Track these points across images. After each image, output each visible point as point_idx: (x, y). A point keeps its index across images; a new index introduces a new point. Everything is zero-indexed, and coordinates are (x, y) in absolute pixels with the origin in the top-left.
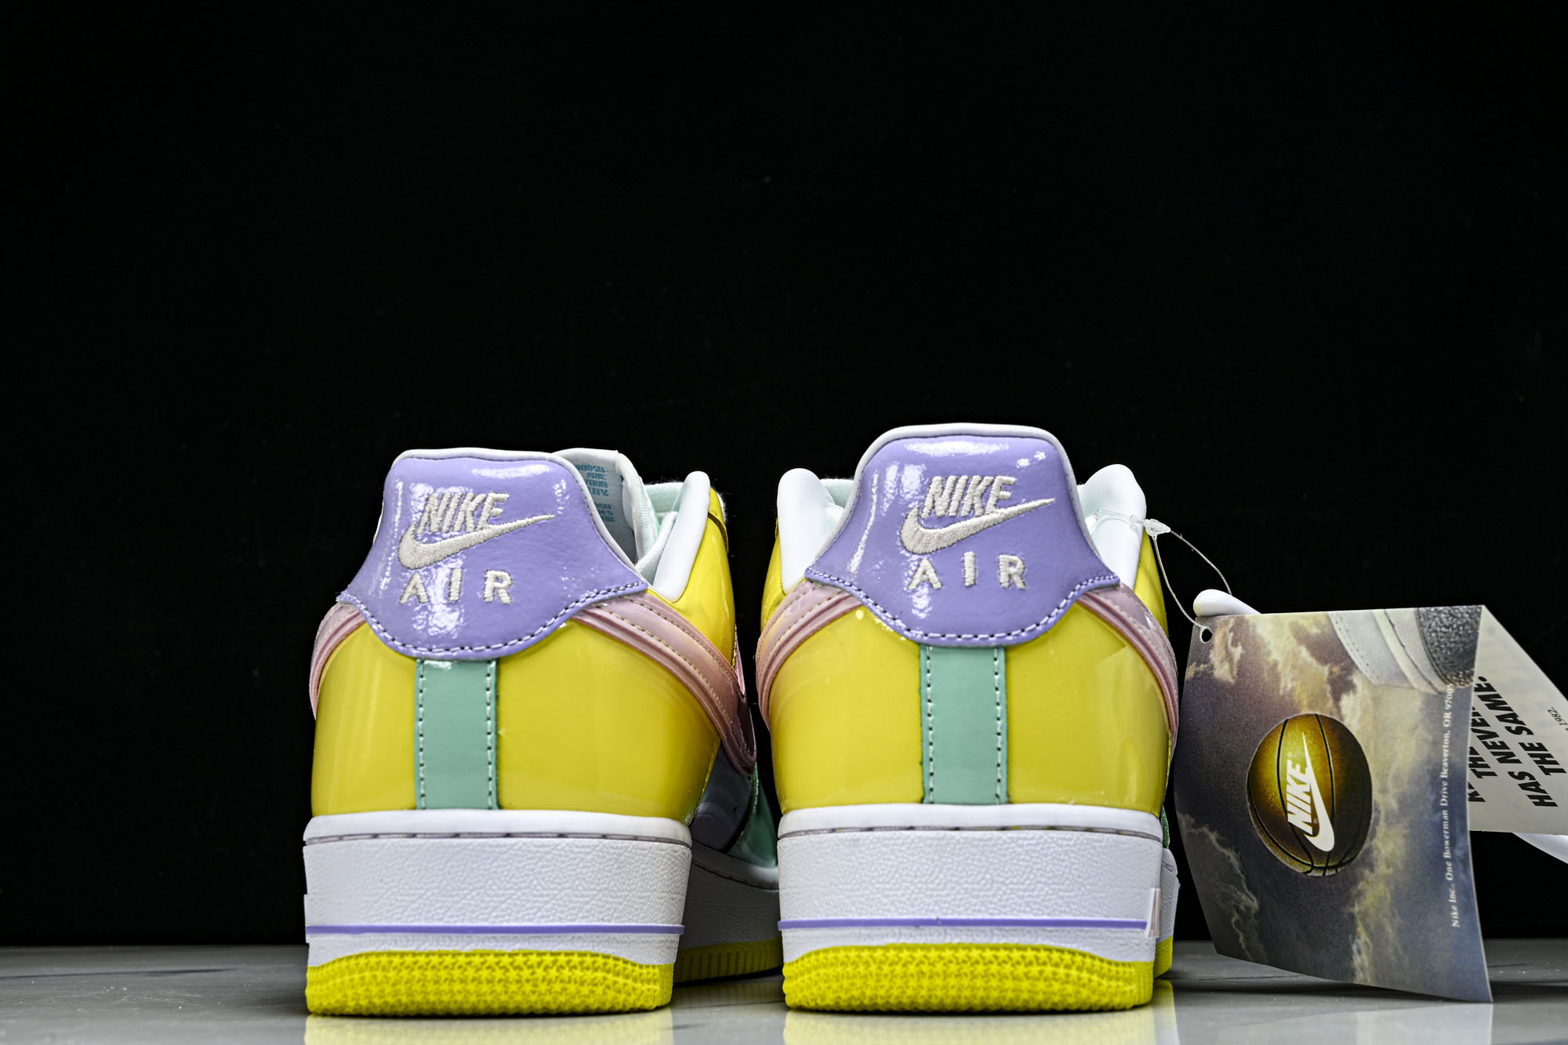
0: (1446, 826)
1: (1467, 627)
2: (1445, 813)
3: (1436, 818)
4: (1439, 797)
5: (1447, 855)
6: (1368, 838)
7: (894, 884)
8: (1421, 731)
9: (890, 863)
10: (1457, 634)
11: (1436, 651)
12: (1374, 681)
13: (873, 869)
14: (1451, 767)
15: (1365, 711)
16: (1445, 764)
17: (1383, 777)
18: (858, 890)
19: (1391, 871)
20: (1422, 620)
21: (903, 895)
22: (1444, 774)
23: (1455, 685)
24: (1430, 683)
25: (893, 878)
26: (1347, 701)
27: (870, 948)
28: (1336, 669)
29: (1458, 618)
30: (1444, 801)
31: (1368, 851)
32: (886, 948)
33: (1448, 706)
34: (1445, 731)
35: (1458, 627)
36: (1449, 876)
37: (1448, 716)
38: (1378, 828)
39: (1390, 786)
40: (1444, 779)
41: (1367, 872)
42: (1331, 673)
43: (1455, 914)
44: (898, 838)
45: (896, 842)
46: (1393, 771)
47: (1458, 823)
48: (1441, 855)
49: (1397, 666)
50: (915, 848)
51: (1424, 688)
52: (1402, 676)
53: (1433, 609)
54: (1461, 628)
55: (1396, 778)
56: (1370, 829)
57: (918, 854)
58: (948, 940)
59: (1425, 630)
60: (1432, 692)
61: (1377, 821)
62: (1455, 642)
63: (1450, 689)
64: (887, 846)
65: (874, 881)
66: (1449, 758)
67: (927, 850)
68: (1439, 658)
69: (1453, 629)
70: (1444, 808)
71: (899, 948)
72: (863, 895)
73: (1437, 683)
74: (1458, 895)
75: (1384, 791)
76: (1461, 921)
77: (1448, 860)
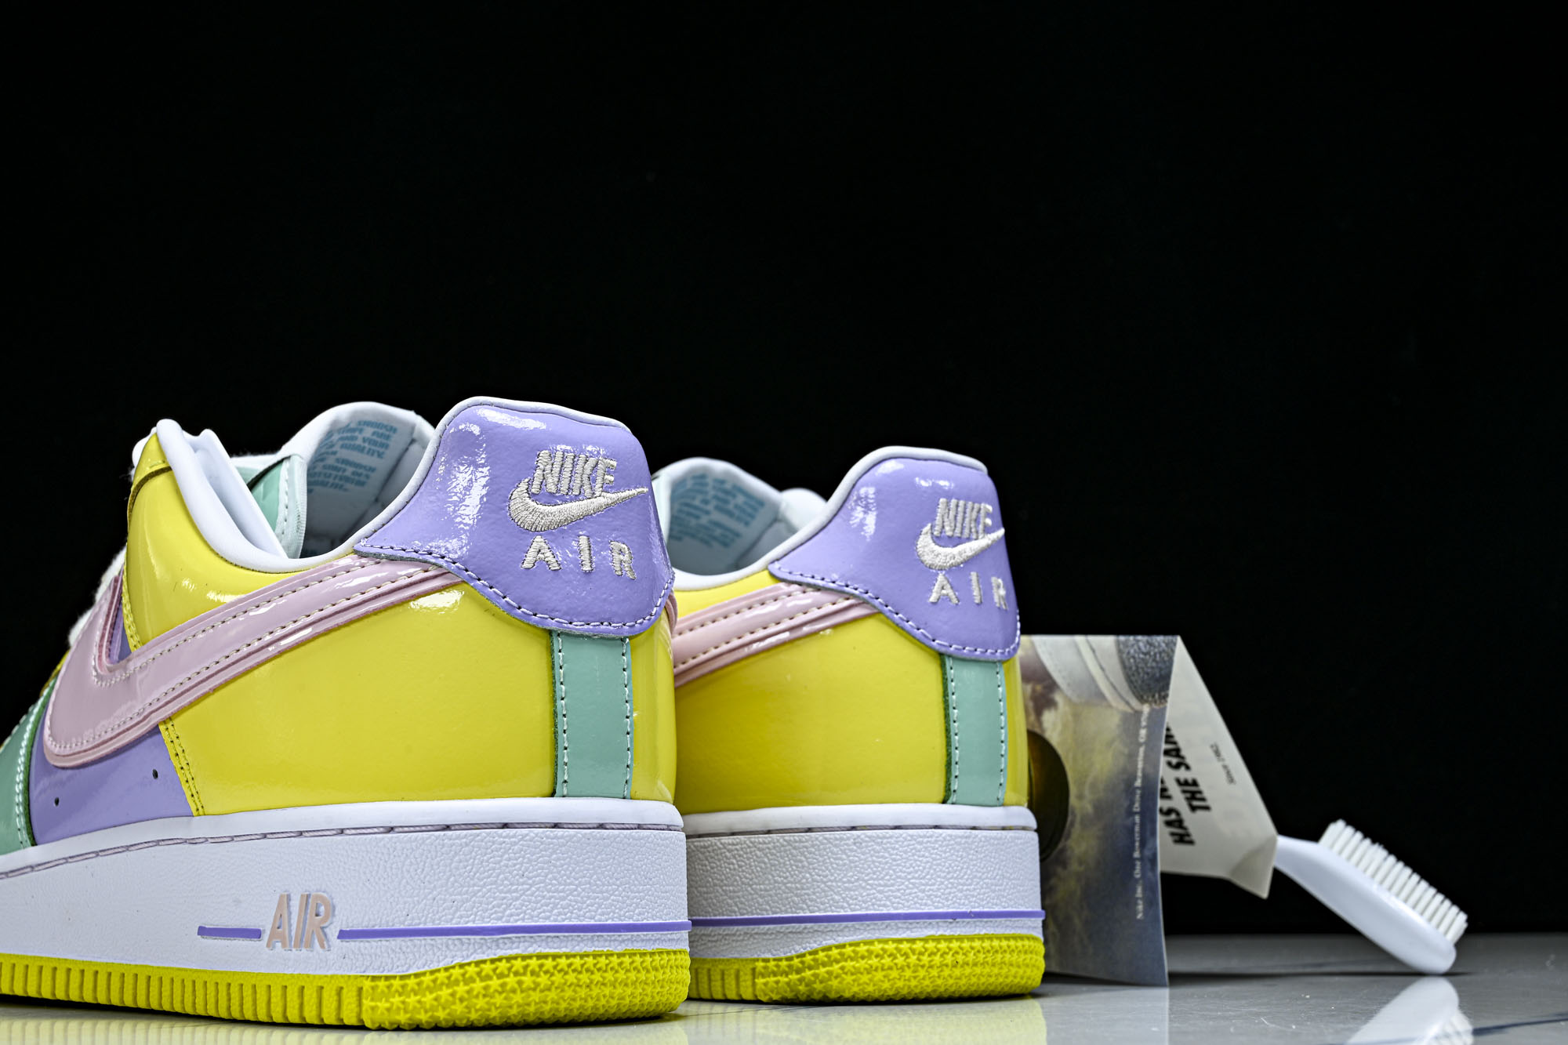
0: (1137, 829)
1: (1163, 655)
2: (1137, 819)
3: (1128, 822)
4: (1132, 803)
5: (1137, 855)
6: (1063, 840)
7: (930, 880)
8: (1118, 745)
9: (925, 860)
10: (1154, 660)
11: (1133, 675)
12: (1075, 699)
13: (908, 865)
14: (1145, 777)
15: (1065, 726)
16: (1140, 774)
17: (1081, 784)
18: (892, 885)
19: (1082, 869)
20: (1121, 646)
21: (939, 889)
22: (1138, 783)
23: (1151, 705)
24: (1128, 703)
25: (928, 873)
26: (1048, 717)
27: (908, 941)
28: (1039, 688)
29: (1155, 647)
30: (1137, 807)
31: (1063, 850)
32: (925, 940)
33: (1144, 724)
34: (1140, 745)
35: (1155, 654)
36: (1137, 873)
37: (1143, 732)
38: (1073, 830)
39: (1087, 792)
40: (1138, 788)
41: (1059, 870)
42: (1034, 691)
43: (1140, 907)
44: (931, 836)
45: (930, 839)
46: (1090, 780)
47: (1148, 827)
48: (1131, 855)
49: (1097, 687)
50: (947, 845)
51: (1122, 707)
52: (1101, 696)
53: (1131, 638)
54: (1158, 656)
55: (1093, 786)
56: (1066, 832)
57: (949, 852)
58: (977, 932)
59: (1124, 656)
60: (1129, 710)
61: (1072, 824)
62: (1152, 668)
63: (1146, 709)
64: (921, 843)
65: (909, 877)
66: (1144, 770)
67: (958, 847)
68: (1136, 681)
69: (1150, 656)
70: (1136, 813)
71: (937, 940)
72: (898, 890)
73: (1135, 703)
74: (1144, 890)
75: (1080, 797)
76: (1145, 912)
77: (1137, 859)
